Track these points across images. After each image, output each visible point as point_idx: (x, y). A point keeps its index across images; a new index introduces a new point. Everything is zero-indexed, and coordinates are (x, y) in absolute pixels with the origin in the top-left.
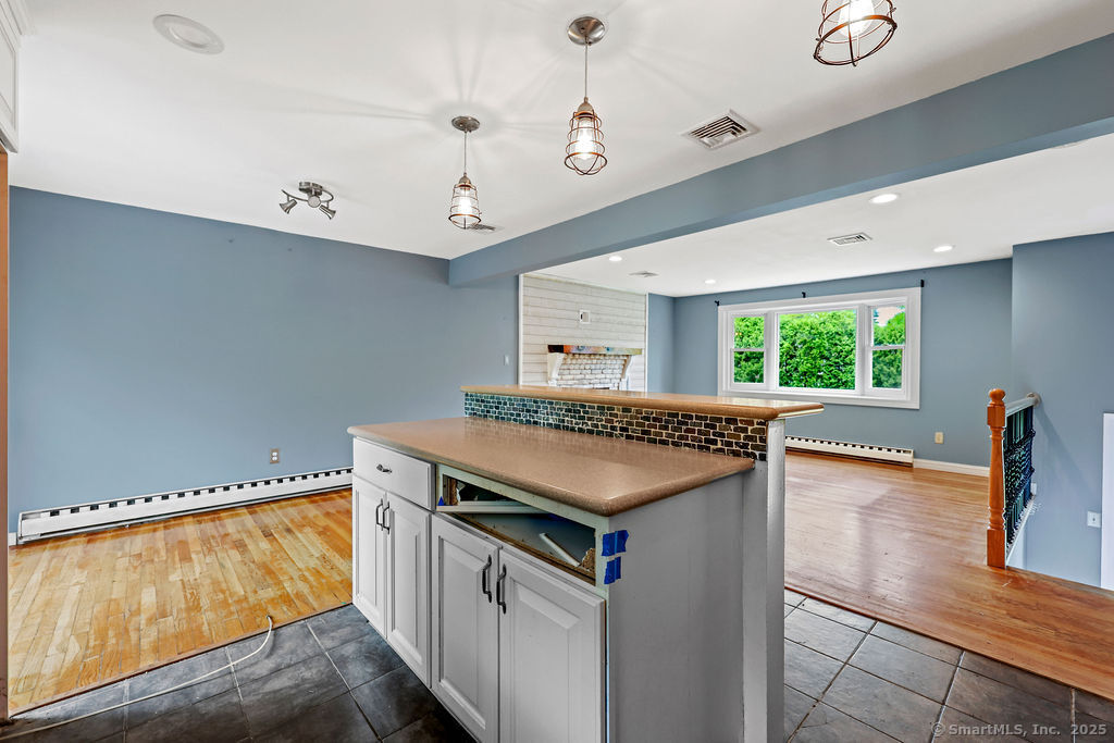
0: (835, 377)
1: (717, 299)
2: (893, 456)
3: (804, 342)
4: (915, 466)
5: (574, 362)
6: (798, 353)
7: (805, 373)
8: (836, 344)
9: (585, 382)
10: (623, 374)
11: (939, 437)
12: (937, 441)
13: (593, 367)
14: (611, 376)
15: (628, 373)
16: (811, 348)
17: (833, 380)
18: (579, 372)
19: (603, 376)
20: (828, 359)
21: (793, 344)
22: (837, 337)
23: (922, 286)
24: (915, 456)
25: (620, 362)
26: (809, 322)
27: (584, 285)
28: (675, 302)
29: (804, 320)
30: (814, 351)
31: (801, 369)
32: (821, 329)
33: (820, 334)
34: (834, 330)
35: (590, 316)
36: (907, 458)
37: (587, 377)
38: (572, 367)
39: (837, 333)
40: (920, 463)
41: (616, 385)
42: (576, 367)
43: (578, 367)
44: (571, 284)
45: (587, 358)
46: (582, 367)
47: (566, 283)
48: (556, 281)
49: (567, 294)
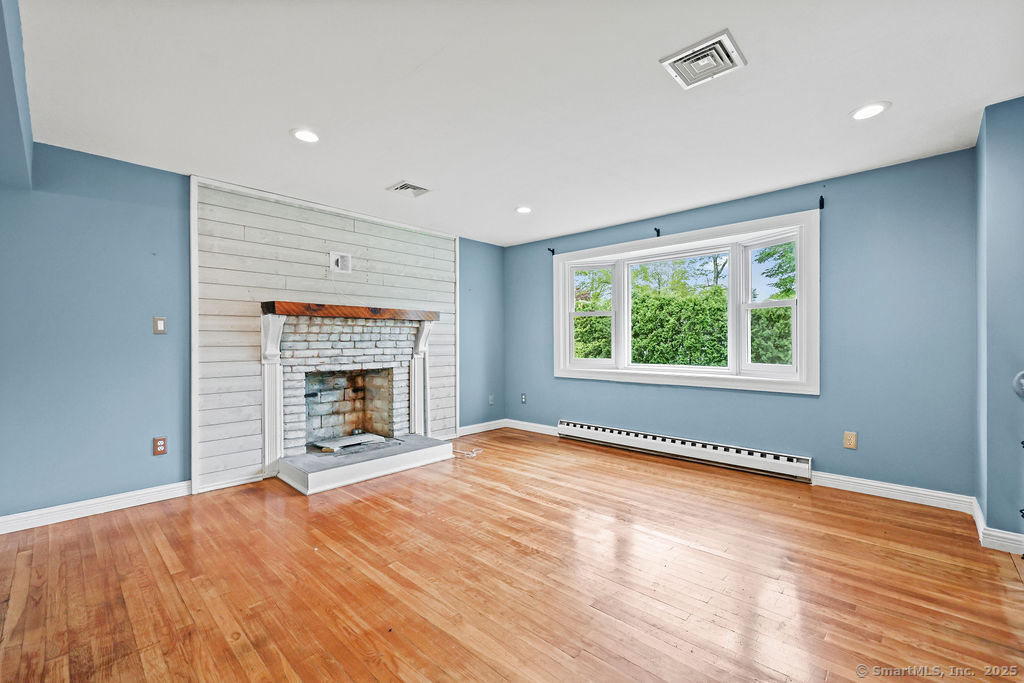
0: (718, 352)
1: (551, 247)
2: (782, 466)
3: (689, 318)
4: (814, 483)
5: (315, 329)
6: (683, 329)
7: (690, 347)
8: (718, 320)
9: (345, 360)
10: (415, 348)
11: (850, 439)
12: (847, 445)
13: (357, 338)
14: (395, 351)
15: (423, 346)
16: (694, 324)
17: (715, 355)
18: (329, 345)
19: (379, 351)
20: (711, 334)
21: (679, 320)
22: (719, 313)
23: (822, 206)
24: (814, 468)
25: (408, 330)
26: (693, 298)
27: (338, 215)
28: (504, 253)
29: (688, 297)
30: (698, 327)
31: (686, 344)
32: (704, 305)
33: (704, 310)
34: (716, 306)
35: (351, 263)
36: (801, 470)
37: (347, 352)
38: (312, 337)
39: (718, 309)
40: (821, 479)
41: (405, 364)
42: (320, 337)
43: (326, 337)
44: (312, 210)
45: (339, 323)
46: (333, 337)
47: (300, 207)
48: (277, 202)
49: (303, 225)
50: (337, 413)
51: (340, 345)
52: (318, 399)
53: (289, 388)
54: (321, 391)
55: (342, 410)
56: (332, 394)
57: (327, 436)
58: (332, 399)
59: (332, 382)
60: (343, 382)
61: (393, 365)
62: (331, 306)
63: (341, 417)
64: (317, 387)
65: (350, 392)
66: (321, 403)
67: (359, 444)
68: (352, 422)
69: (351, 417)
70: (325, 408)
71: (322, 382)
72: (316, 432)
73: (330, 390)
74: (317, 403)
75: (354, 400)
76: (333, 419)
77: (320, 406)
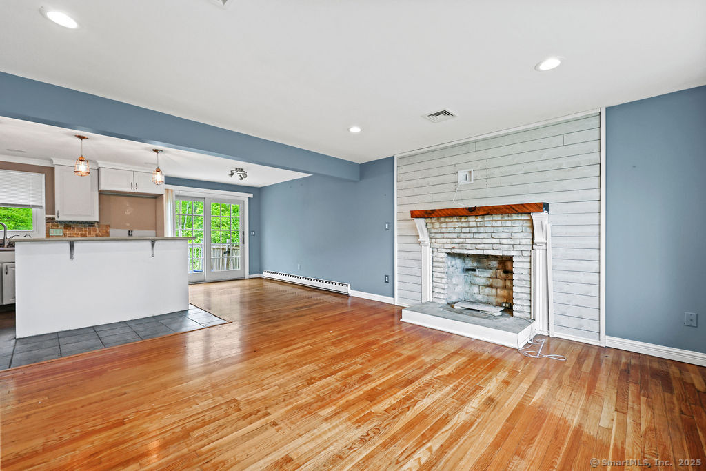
5: (443, 225)
13: (474, 230)
19: (496, 241)
25: (520, 223)
27: (463, 144)
35: (473, 175)
38: (444, 231)
41: (526, 254)
42: (448, 230)
43: (452, 230)
44: (447, 148)
45: (456, 220)
46: (457, 230)
47: (441, 149)
48: (429, 152)
49: (443, 160)
50: (491, 286)
51: (463, 235)
52: (477, 273)
53: (436, 261)
54: (478, 268)
55: (495, 284)
56: (487, 272)
57: (483, 301)
58: (486, 275)
59: (486, 263)
60: (495, 264)
61: (511, 253)
62: (439, 210)
63: (494, 290)
64: (475, 265)
65: (501, 273)
66: (479, 277)
67: (478, 311)
68: (504, 297)
69: (502, 292)
70: (482, 281)
71: (479, 262)
72: (476, 296)
73: (485, 268)
74: (476, 276)
75: (505, 280)
76: (488, 290)
77: (478, 278)
